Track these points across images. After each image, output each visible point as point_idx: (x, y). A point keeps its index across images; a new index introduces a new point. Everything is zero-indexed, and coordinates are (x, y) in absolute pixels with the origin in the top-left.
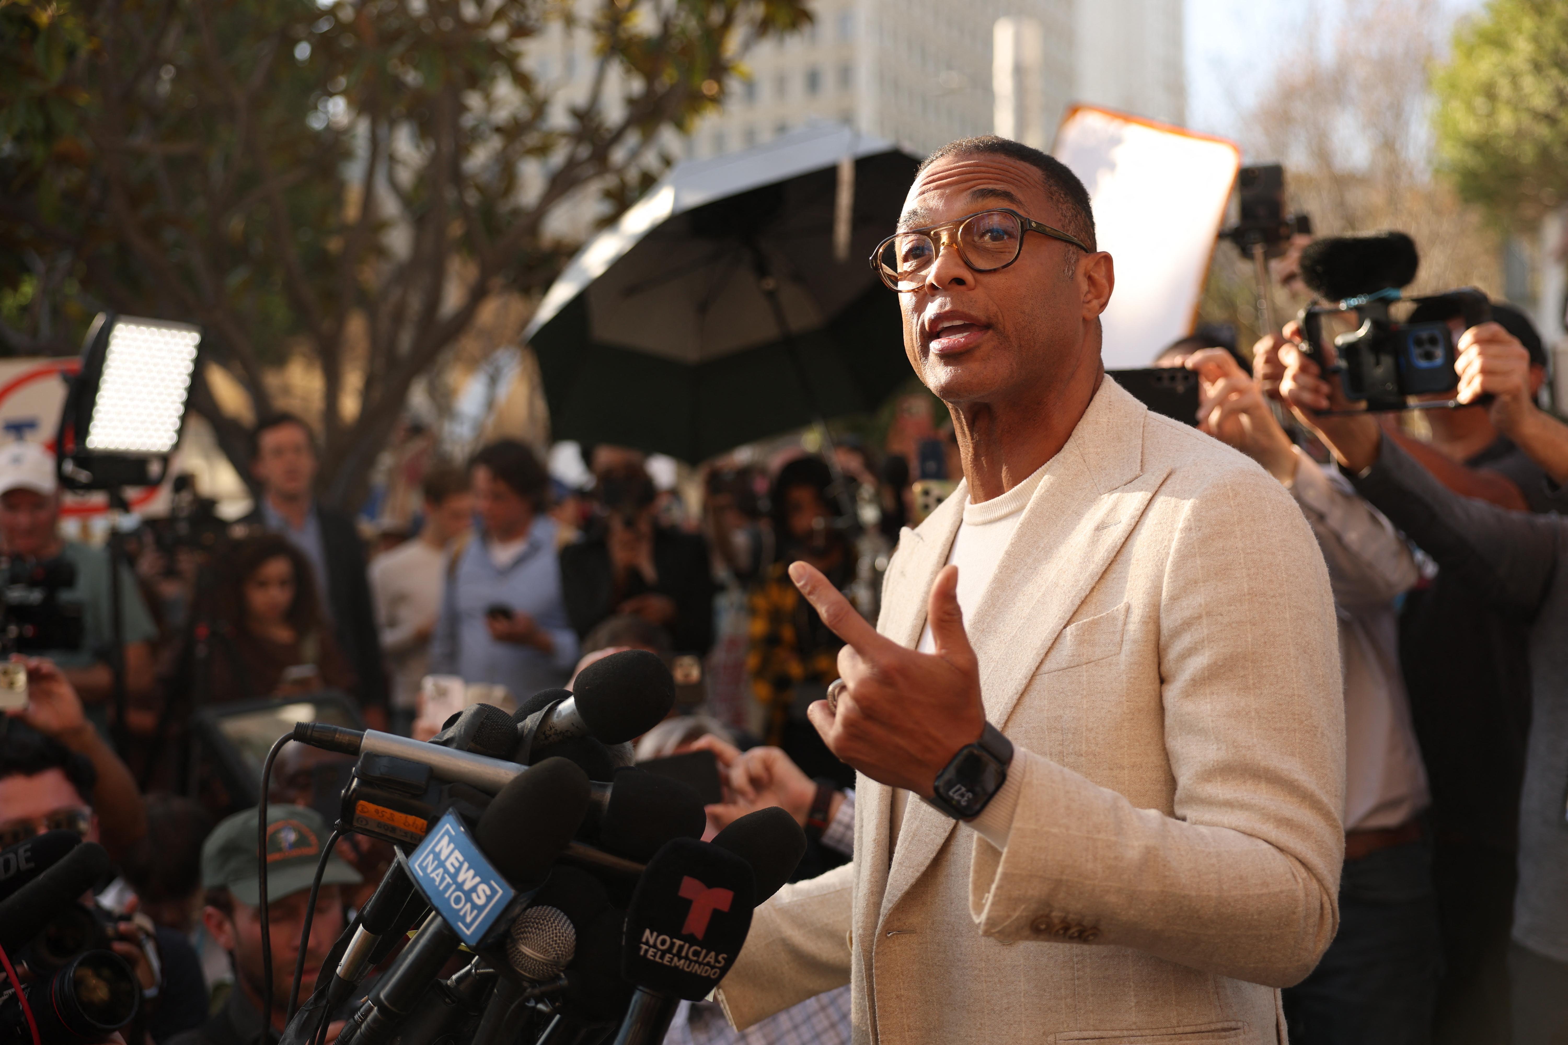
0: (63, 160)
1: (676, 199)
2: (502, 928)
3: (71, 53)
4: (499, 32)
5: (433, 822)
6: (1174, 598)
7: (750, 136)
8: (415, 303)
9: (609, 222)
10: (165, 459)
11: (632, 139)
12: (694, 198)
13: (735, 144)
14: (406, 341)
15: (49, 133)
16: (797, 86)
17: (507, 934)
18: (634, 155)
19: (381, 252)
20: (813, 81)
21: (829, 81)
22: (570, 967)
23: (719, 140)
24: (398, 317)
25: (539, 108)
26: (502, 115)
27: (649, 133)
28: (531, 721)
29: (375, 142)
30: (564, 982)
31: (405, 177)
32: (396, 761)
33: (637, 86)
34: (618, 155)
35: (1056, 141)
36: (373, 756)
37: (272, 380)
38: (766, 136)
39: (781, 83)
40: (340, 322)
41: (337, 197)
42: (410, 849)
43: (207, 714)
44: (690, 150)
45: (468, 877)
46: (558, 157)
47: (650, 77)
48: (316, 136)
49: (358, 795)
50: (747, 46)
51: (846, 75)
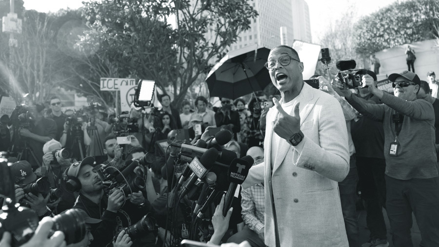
0: (135, 56)
1: (229, 57)
2: (205, 175)
3: (136, 40)
4: (200, 32)
5: (193, 159)
6: (321, 117)
7: (241, 46)
8: (188, 75)
9: (218, 61)
10: (150, 101)
11: (222, 48)
12: (232, 56)
13: (238, 48)
14: (186, 82)
15: (133, 52)
16: (248, 38)
17: (206, 176)
18: (222, 50)
19: (183, 68)
20: (251, 37)
21: (253, 37)
22: (216, 182)
23: (236, 47)
24: (185, 78)
25: (207, 44)
26: (201, 45)
27: (224, 47)
28: (208, 142)
29: (181, 50)
30: (215, 184)
31: (186, 56)
32: (187, 149)
33: (222, 39)
34: (220, 50)
35: (292, 46)
36: (183, 148)
37: (166, 89)
38: (243, 46)
39: (245, 38)
40: (176, 79)
41: (176, 60)
42: (189, 163)
43: (157, 142)
44: (231, 49)
45: (199, 167)
46: (210, 52)
47: (224, 38)
48: (172, 50)
49: (181, 154)
50: (240, 32)
51: (256, 36)
